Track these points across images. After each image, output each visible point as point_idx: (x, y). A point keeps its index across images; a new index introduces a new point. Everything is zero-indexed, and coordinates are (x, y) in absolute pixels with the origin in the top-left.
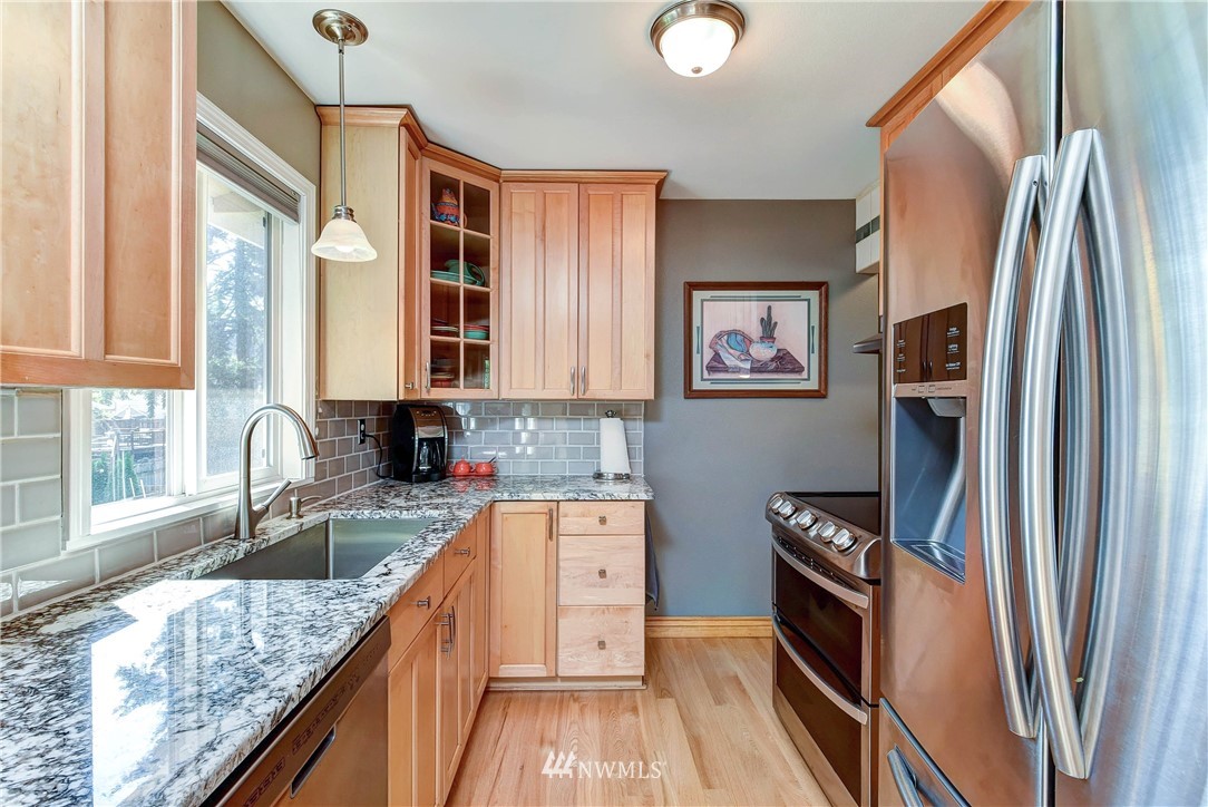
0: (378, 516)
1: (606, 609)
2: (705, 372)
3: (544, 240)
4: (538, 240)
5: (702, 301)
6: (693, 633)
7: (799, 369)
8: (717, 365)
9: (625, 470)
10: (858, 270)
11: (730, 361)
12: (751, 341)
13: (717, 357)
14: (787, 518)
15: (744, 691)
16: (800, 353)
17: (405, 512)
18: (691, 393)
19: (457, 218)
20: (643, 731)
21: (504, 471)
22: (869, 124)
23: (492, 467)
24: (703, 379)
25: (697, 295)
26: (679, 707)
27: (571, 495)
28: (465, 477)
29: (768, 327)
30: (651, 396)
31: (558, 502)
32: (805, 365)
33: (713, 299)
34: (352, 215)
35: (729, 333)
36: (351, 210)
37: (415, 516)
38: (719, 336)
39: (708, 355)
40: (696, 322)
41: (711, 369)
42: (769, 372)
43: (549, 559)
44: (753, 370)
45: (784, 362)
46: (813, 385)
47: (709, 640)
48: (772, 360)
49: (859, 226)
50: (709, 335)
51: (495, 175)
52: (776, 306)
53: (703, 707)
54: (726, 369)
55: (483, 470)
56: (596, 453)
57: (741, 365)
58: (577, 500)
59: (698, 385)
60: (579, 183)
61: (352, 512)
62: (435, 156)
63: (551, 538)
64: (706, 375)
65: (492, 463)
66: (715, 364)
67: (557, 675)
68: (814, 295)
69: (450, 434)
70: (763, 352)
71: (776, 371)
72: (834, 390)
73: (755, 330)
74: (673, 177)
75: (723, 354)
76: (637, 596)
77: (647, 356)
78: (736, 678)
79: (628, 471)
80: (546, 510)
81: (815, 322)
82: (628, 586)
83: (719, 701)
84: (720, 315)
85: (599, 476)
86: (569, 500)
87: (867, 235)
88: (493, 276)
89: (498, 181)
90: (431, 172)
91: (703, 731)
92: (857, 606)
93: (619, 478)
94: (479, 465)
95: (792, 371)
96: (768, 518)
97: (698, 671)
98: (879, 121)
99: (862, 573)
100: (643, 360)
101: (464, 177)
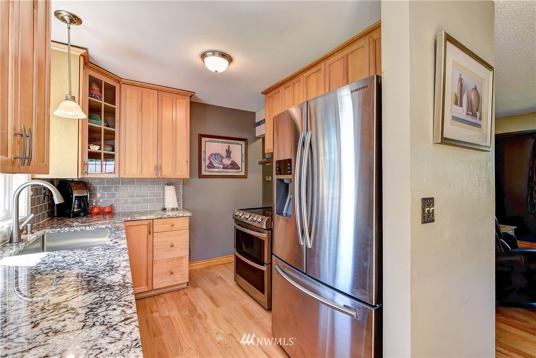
0: (73, 230)
1: (172, 260)
2: (207, 168)
3: (141, 111)
4: (139, 111)
5: (206, 141)
6: (201, 266)
7: (239, 168)
8: (211, 166)
9: (176, 206)
10: (256, 136)
11: (216, 165)
12: (223, 158)
13: (211, 163)
14: (240, 217)
15: (224, 280)
16: (239, 162)
17: (88, 227)
18: (201, 176)
19: (101, 97)
20: (192, 299)
21: (118, 209)
22: (262, 93)
23: (112, 208)
24: (206, 171)
25: (204, 139)
26: (202, 289)
27: (159, 216)
28: (98, 214)
29: (229, 153)
30: (188, 177)
31: (153, 219)
32: (240, 167)
33: (209, 141)
34: (75, 99)
35: (215, 154)
36: (74, 97)
37: (93, 229)
38: (211, 155)
39: (208, 162)
40: (203, 149)
41: (209, 167)
42: (229, 169)
43: (149, 243)
44: (223, 168)
45: (234, 165)
46: (243, 173)
47: (208, 268)
48: (230, 165)
49: (257, 121)
50: (208, 155)
51: (119, 80)
52: (231, 145)
53: (210, 287)
54: (214, 167)
55: (107, 210)
56: (163, 200)
57: (219, 166)
58: (162, 218)
59: (204, 173)
60: (158, 90)
61: (58, 230)
62: (91, 68)
63: (150, 234)
64: (207, 169)
65: (111, 207)
66: (210, 165)
67: (152, 289)
68: (243, 143)
69: (90, 194)
70: (227, 162)
71: (231, 168)
72: (249, 175)
73: (224, 154)
74: (196, 95)
75: (213, 162)
76: (186, 253)
77: (187, 162)
78: (220, 277)
79: (177, 207)
80: (147, 223)
81: (244, 152)
82: (182, 249)
83: (216, 284)
84: (212, 147)
85: (164, 209)
86: (158, 218)
87: (259, 125)
88: (117, 124)
89: (119, 83)
90: (89, 75)
91: (213, 294)
92: (263, 238)
93: (173, 209)
94: (105, 208)
95: (236, 169)
96: (234, 218)
97: (206, 277)
98: (266, 93)
99: (265, 228)
100: (185, 163)
101: (104, 79)
